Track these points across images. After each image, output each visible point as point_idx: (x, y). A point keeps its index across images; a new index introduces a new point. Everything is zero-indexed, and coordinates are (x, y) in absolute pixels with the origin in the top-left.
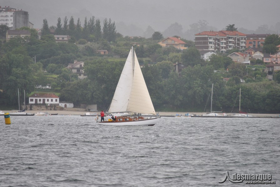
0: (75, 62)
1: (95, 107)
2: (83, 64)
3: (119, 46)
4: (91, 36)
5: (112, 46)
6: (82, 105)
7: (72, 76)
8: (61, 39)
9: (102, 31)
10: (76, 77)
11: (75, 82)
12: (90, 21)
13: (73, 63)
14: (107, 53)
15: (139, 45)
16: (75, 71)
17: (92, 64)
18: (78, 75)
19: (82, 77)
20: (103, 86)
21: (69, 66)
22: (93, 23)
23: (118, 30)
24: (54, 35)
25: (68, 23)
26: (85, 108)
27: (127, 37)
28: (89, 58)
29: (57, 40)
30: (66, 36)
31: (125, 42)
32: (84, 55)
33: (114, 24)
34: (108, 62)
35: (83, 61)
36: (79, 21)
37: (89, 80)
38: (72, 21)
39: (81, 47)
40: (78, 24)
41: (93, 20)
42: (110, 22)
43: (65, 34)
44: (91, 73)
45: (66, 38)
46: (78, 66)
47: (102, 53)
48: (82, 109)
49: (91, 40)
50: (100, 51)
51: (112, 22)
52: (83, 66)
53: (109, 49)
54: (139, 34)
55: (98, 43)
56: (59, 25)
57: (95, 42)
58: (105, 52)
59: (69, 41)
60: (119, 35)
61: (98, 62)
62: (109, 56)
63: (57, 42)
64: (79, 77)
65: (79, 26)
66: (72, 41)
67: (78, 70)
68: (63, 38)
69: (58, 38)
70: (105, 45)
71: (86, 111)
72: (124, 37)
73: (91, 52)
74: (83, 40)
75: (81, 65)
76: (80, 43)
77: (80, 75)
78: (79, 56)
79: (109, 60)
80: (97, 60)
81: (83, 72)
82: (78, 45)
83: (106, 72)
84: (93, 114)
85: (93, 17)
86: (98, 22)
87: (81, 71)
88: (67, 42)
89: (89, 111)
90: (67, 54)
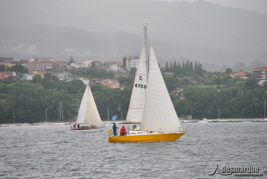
0: (177, 89)
1: (191, 117)
2: (182, 90)
3: (205, 78)
4: (187, 72)
5: (200, 78)
6: (182, 116)
7: (176, 98)
8: (168, 75)
9: (194, 69)
10: (178, 98)
11: (178, 101)
12: (187, 63)
13: (176, 89)
14: (197, 82)
15: (217, 77)
16: (177, 94)
17: (188, 90)
18: (179, 97)
19: (182, 98)
20: (195, 104)
21: (174, 92)
22: (188, 64)
23: (204, 68)
24: (164, 72)
25: (173, 65)
26: (184, 118)
27: (209, 72)
28: (186, 86)
29: (166, 76)
30: (171, 73)
31: (208, 75)
32: (183, 84)
33: (201, 64)
34: (198, 88)
35: (182, 88)
36: (179, 63)
37: (186, 100)
38: (175, 64)
39: (181, 79)
40: (179, 65)
41: (188, 62)
42: (199, 63)
43: (170, 72)
44: (188, 95)
45: (171, 74)
46: (179, 91)
47: (194, 83)
48: (182, 118)
49: (187, 75)
50: (193, 81)
51: (200, 63)
52: (182, 91)
53: (198, 80)
54: (217, 70)
55: (191, 77)
56: (167, 66)
57: (189, 76)
58: (196, 82)
59: (174, 76)
60: (205, 71)
61: (192, 88)
62: (198, 84)
63: (166, 77)
64: (180, 98)
65: (179, 66)
66: (175, 76)
67: (180, 94)
68: (170, 74)
69: (167, 74)
70: (196, 78)
71: (185, 119)
72: (208, 72)
73: (187, 82)
74: (182, 75)
75: (181, 91)
76: (180, 77)
77: (181, 97)
78: (179, 85)
79: (199, 87)
80: (191, 87)
81: (183, 95)
82: (179, 79)
83: (197, 95)
84: (189, 121)
85: (189, 60)
86: (191, 63)
87: (181, 94)
88: (172, 77)
89: (187, 119)
90: (173, 84)
